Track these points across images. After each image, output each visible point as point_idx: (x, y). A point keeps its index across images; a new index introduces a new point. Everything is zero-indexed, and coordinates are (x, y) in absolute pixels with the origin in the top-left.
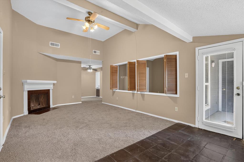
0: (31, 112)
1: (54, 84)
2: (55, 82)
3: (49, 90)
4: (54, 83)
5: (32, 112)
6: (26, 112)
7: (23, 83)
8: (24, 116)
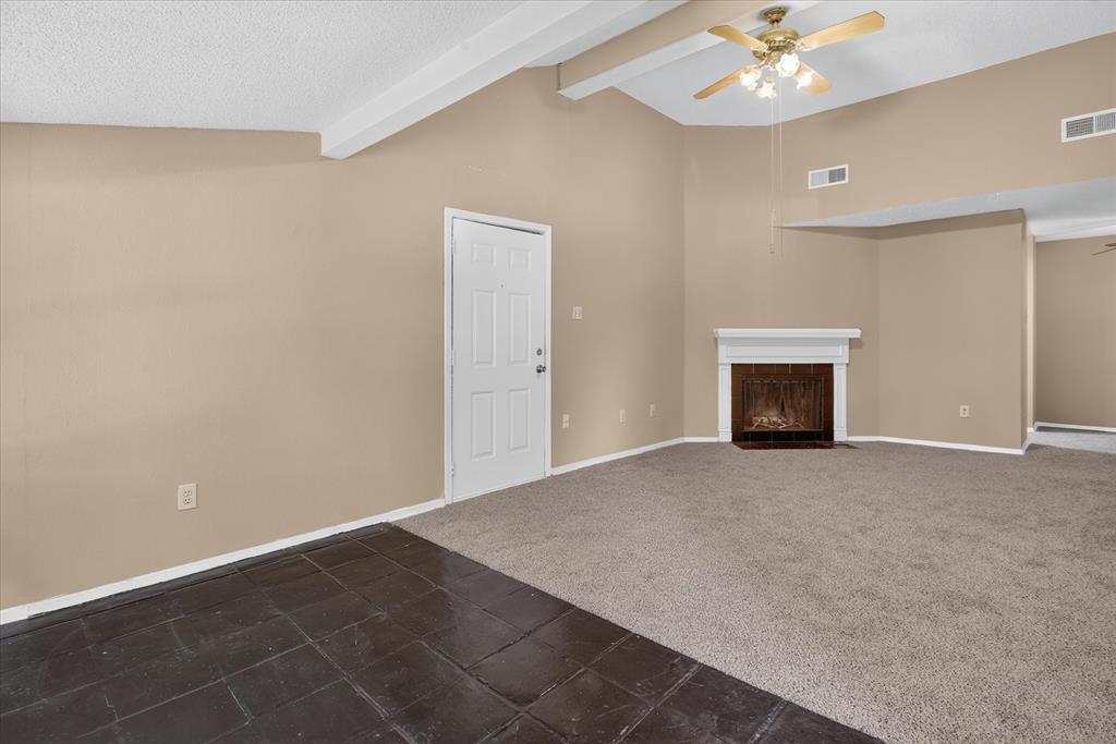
0: (746, 436)
1: (853, 343)
2: (856, 333)
3: (831, 366)
4: (850, 339)
5: (746, 440)
6: (726, 435)
7: (716, 339)
8: (718, 444)
